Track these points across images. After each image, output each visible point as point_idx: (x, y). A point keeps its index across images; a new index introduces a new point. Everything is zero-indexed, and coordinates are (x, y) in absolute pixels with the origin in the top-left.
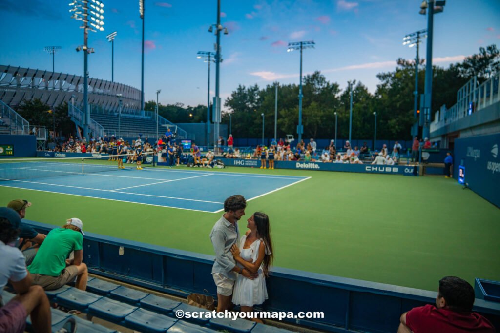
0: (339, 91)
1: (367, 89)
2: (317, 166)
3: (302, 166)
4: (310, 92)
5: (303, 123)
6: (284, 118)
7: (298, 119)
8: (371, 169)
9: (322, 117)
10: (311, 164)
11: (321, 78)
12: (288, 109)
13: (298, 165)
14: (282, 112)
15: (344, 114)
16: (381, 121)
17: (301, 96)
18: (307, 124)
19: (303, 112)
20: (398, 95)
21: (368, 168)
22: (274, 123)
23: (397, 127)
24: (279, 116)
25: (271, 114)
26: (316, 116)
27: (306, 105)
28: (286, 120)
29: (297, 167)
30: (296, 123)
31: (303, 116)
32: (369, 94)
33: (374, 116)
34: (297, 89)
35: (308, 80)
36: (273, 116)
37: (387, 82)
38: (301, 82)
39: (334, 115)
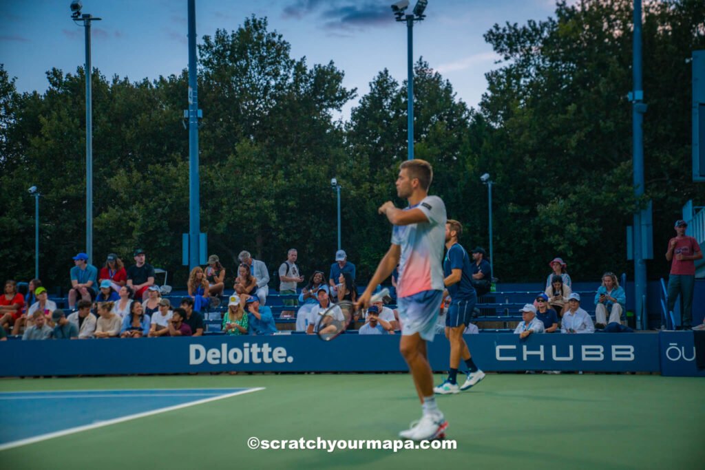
0: (345, 96)
1: (449, 89)
2: (280, 355)
3: (212, 356)
4: (231, 104)
5: (203, 225)
6: (125, 206)
7: (182, 208)
8: (518, 353)
9: (282, 195)
10: (255, 349)
11: (271, 44)
12: (141, 168)
13: (197, 353)
14: (119, 181)
15: (366, 185)
16: (511, 208)
17: (193, 114)
18: (222, 226)
19: (203, 178)
20: (572, 108)
21: (503, 353)
22: (83, 226)
23: (573, 227)
24: (105, 199)
25: (71, 190)
26: (258, 193)
27: (217, 151)
28: (136, 211)
29: (193, 361)
30: (181, 226)
31: (207, 195)
32: (462, 106)
33: (482, 186)
34: (174, 91)
35: (219, 55)
36: (81, 200)
37: (526, 62)
38: (193, 60)
39: (331, 189)
